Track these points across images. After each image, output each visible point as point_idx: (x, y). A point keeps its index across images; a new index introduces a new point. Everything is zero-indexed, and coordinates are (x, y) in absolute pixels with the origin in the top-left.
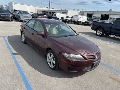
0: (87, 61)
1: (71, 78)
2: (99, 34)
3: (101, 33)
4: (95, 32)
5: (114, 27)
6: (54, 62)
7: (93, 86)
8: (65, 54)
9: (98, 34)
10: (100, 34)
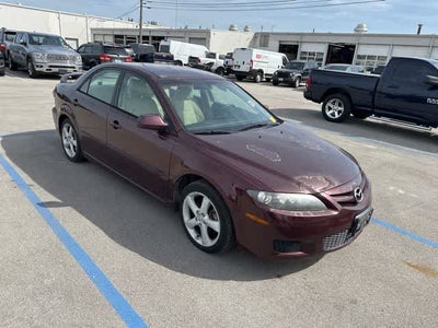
0: (336, 213)
1: (279, 276)
2: (333, 115)
3: (339, 112)
6: (216, 226)
7: (359, 299)
8: (261, 195)
9: (328, 113)
10: (337, 116)
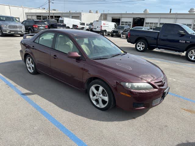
0: (157, 90)
1: (134, 118)
2: (140, 49)
3: (143, 47)
4: (133, 46)
5: (161, 37)
6: (106, 99)
7: (168, 125)
9: (138, 48)
10: (142, 49)
